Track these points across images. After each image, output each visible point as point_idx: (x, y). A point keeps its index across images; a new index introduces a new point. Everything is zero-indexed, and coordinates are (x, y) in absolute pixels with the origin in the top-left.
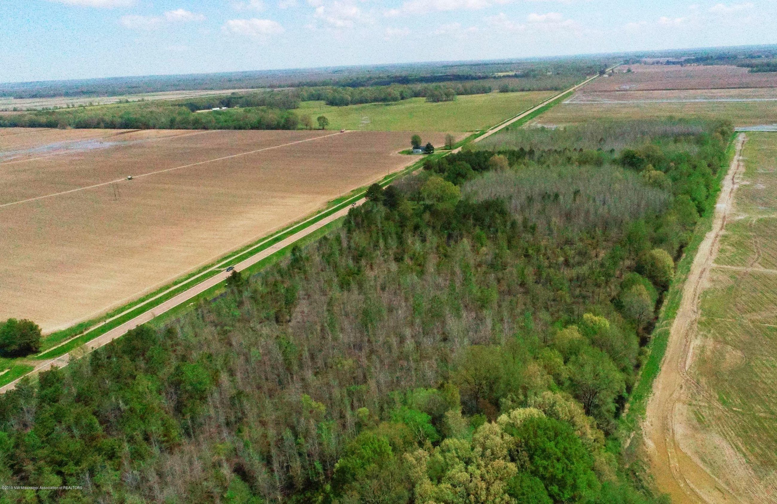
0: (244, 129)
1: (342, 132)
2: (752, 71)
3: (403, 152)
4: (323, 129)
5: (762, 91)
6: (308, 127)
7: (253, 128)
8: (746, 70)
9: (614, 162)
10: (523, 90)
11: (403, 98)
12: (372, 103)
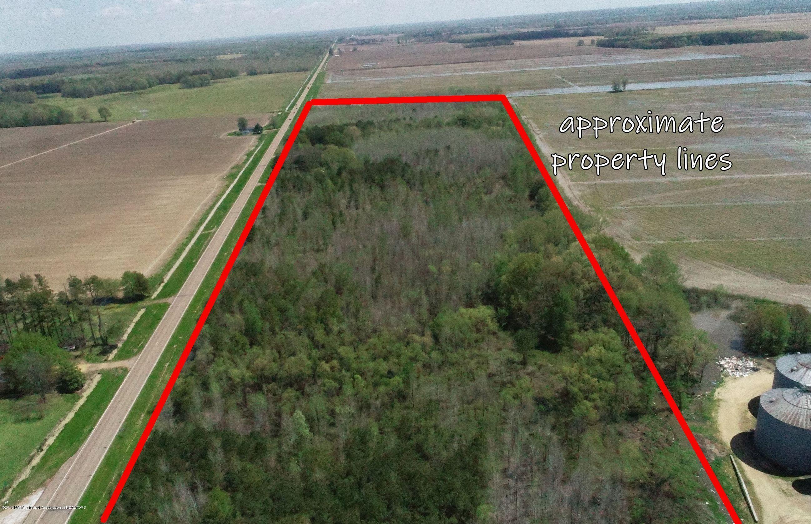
0: (7, 126)
1: (133, 122)
2: (467, 47)
3: (230, 135)
4: (106, 121)
5: (492, 64)
6: (88, 120)
7: (18, 125)
8: (460, 46)
9: (448, 124)
10: (271, 72)
11: (150, 86)
12: (122, 93)
